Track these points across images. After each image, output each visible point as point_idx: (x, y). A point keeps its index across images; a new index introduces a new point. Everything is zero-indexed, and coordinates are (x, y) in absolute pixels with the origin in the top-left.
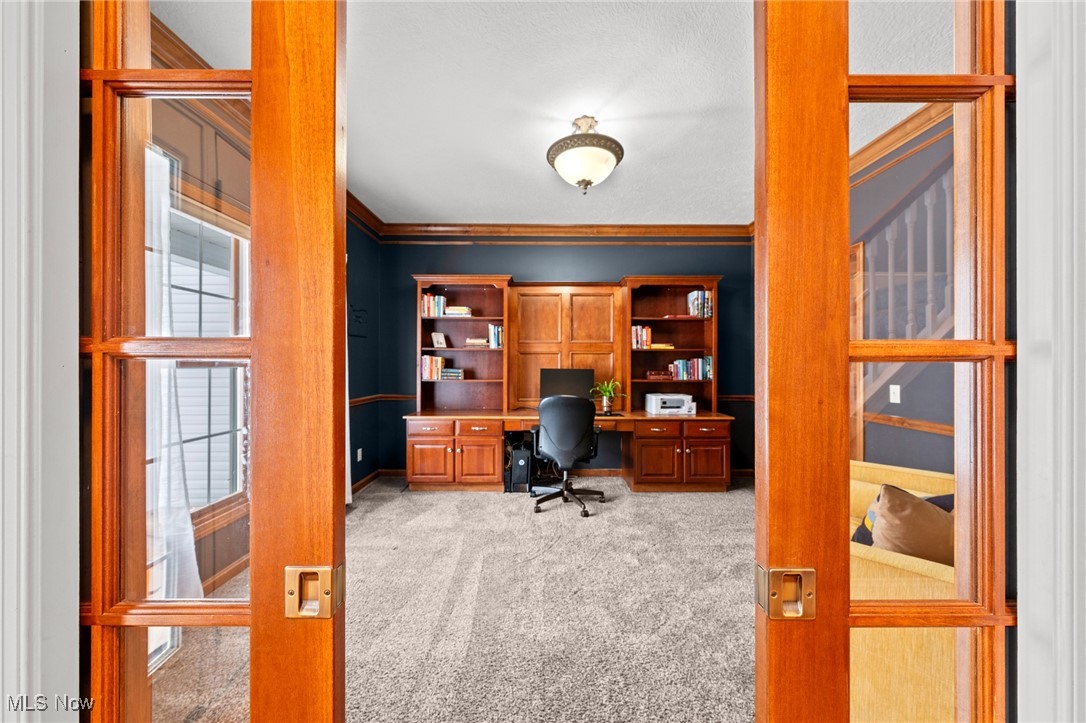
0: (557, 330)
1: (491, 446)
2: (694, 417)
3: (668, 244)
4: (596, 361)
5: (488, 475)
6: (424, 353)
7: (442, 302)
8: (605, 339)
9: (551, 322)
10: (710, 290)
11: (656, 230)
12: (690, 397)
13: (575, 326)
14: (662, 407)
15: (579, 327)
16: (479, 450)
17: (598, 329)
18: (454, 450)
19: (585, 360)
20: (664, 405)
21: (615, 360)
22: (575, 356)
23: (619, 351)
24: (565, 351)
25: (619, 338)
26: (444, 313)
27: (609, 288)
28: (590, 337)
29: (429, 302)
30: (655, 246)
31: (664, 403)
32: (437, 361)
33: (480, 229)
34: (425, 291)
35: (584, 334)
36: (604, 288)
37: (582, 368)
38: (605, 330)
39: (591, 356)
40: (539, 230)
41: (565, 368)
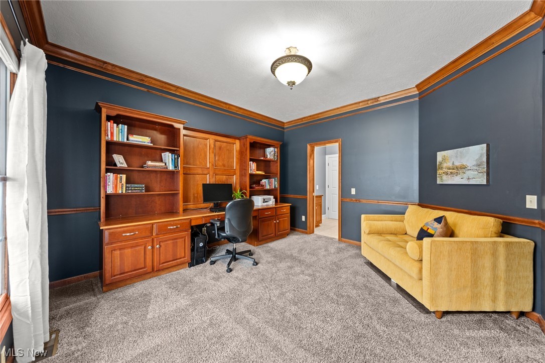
0: (207, 161)
1: (182, 238)
2: (274, 206)
3: (258, 123)
4: (227, 180)
5: (180, 258)
6: (107, 171)
7: (126, 130)
8: (232, 167)
9: (203, 155)
10: (277, 148)
11: (254, 115)
12: (273, 197)
13: (217, 159)
14: (263, 202)
15: (219, 160)
16: (173, 243)
17: (228, 162)
18: (153, 247)
19: (222, 179)
20: (264, 201)
21: (236, 179)
22: (217, 176)
23: (238, 174)
24: (211, 173)
25: (238, 167)
26: (128, 139)
27: (234, 140)
28: (224, 166)
29: (112, 128)
30: (253, 122)
31: (264, 200)
32: (121, 178)
33: (154, 82)
34: (109, 118)
35: (221, 164)
36: (232, 139)
37: (220, 183)
38: (231, 162)
39: (225, 176)
40: (197, 96)
41: (212, 183)
